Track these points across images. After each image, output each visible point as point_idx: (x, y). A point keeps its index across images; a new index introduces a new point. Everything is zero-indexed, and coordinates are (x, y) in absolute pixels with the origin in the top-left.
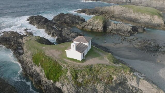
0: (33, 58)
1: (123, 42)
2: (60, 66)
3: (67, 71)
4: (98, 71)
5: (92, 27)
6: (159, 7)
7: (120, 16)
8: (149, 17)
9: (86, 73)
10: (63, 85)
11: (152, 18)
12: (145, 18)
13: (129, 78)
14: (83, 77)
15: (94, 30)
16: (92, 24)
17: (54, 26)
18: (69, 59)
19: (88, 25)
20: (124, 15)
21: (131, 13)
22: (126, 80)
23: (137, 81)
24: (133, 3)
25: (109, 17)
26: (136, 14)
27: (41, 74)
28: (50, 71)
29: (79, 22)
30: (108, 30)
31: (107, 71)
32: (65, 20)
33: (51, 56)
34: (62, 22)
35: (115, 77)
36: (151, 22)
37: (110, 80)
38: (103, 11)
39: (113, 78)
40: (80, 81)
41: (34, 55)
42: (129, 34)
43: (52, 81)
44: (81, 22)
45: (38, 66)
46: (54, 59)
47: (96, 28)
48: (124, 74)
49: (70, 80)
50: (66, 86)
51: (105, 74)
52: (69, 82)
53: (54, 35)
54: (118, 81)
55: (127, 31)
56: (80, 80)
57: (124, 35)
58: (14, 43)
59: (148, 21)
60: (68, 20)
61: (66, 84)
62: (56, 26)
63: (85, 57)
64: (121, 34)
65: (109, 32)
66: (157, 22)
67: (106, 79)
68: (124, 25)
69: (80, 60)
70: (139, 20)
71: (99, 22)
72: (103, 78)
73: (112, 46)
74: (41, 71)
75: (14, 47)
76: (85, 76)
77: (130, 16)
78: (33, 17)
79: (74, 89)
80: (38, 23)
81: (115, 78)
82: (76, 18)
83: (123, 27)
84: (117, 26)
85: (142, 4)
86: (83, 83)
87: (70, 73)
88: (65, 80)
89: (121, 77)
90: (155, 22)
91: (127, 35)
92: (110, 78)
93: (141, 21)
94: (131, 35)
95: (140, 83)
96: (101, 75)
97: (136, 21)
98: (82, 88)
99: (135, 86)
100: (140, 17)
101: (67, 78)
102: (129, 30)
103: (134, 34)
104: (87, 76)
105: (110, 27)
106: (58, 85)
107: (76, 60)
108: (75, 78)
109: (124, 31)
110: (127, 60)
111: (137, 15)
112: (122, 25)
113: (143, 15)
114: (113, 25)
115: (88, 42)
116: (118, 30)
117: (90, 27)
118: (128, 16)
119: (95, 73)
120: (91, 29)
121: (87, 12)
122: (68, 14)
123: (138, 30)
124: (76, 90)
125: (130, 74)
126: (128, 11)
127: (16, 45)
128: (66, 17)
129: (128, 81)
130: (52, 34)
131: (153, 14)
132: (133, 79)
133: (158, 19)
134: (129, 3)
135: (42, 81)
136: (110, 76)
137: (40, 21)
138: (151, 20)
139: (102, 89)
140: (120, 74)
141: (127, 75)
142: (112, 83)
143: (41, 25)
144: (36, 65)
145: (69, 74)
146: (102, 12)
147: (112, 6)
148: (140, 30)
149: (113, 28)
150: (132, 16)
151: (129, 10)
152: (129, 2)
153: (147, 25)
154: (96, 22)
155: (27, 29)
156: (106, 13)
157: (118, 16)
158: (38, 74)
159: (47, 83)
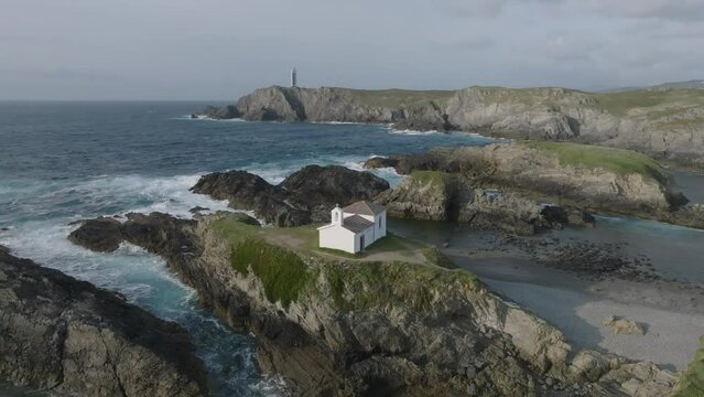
0: (232, 255)
1: (503, 247)
2: (301, 263)
3: (318, 275)
4: (394, 277)
5: (409, 204)
6: (678, 151)
7: (516, 176)
8: (612, 177)
9: (363, 279)
10: (307, 309)
11: (622, 181)
12: (601, 181)
13: (477, 303)
14: (357, 288)
15: (416, 216)
16: (409, 197)
17: (285, 201)
18: (324, 249)
19: (396, 199)
20: (530, 172)
21: (553, 167)
22: (471, 309)
23: (497, 310)
24: (583, 138)
25: (476, 181)
26: (570, 169)
27: (251, 294)
28: (276, 277)
29: (369, 192)
30: (464, 215)
31: (418, 277)
32: (323, 183)
33: (280, 244)
34: (311, 191)
35: (437, 293)
36: (620, 194)
37: (423, 301)
38: (458, 161)
39: (432, 297)
40: (349, 298)
41: (235, 248)
42: (531, 227)
43: (278, 304)
44: (375, 191)
45: (245, 273)
46: (288, 250)
47: (423, 209)
48: (461, 290)
49: (325, 296)
50: (314, 311)
51: (412, 284)
52: (322, 300)
53: (287, 222)
54: (446, 308)
55: (524, 218)
56: (349, 296)
57: (513, 229)
58: (169, 237)
59: (608, 191)
60: (331, 184)
61: (315, 306)
62: (292, 199)
63: (366, 249)
64: (504, 226)
65: (467, 220)
66: (643, 197)
67: (415, 296)
68: (518, 201)
69: (352, 251)
70: (580, 188)
71: (432, 190)
72: (406, 293)
73: (466, 254)
74: (253, 286)
75: (167, 247)
76: (362, 287)
77: (551, 177)
78: (216, 176)
79: (333, 312)
80: (236, 192)
81: (437, 297)
82: (358, 180)
83: (515, 205)
84: (495, 202)
85: (615, 141)
86: (355, 303)
87: (325, 277)
88: (313, 297)
89: (455, 295)
90: (637, 197)
91: (525, 231)
92: (425, 297)
93: (584, 190)
94: (537, 231)
95: (508, 319)
96: (403, 287)
97: (570, 193)
98: (352, 313)
99: (495, 327)
100: (583, 178)
101: (317, 292)
102: (533, 216)
103: (552, 227)
104: (365, 288)
105: (470, 207)
106: (295, 311)
107: (342, 253)
108: (336, 289)
109: (516, 218)
110: (497, 282)
111: (573, 173)
112: (511, 200)
113: (593, 174)
114: (481, 200)
115: (376, 213)
116: (497, 217)
117: (402, 206)
118: (541, 176)
119: (386, 280)
120: (407, 211)
121: (400, 164)
122: (332, 168)
123: (569, 218)
124: (337, 315)
125: (478, 290)
126: (544, 161)
127: (174, 241)
128: (324, 175)
129: (476, 315)
130: (277, 221)
131: (625, 169)
132: (487, 305)
133: (645, 186)
134: (569, 137)
135: (252, 307)
136: (425, 290)
137: (239, 188)
138: (621, 189)
139: (402, 317)
140: (450, 287)
141: (469, 293)
142: (429, 309)
143: (245, 197)
144: (240, 275)
145: (322, 279)
146: (453, 162)
147: (493, 146)
148: (574, 219)
149: (481, 209)
150: (557, 175)
151: (548, 156)
152: (571, 134)
153: (604, 205)
154: (422, 191)
155: (199, 208)
156: (470, 166)
157: (508, 177)
158: (243, 295)
159: (266, 309)
